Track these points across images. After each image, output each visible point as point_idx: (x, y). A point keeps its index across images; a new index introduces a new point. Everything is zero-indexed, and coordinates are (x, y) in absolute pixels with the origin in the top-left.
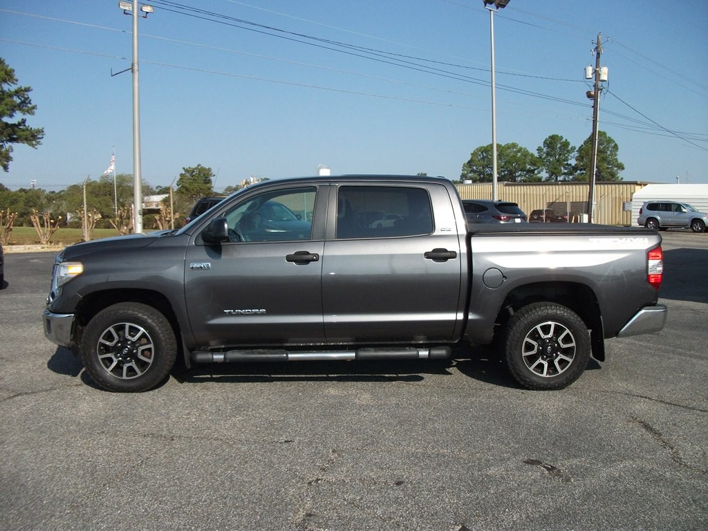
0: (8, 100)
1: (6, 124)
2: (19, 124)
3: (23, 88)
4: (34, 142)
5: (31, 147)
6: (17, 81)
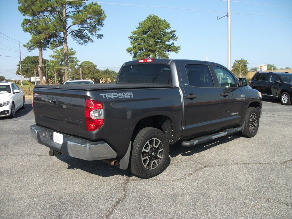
0: (168, 35)
1: (167, 45)
2: (172, 45)
3: (173, 31)
4: (177, 51)
5: (176, 53)
6: (171, 28)
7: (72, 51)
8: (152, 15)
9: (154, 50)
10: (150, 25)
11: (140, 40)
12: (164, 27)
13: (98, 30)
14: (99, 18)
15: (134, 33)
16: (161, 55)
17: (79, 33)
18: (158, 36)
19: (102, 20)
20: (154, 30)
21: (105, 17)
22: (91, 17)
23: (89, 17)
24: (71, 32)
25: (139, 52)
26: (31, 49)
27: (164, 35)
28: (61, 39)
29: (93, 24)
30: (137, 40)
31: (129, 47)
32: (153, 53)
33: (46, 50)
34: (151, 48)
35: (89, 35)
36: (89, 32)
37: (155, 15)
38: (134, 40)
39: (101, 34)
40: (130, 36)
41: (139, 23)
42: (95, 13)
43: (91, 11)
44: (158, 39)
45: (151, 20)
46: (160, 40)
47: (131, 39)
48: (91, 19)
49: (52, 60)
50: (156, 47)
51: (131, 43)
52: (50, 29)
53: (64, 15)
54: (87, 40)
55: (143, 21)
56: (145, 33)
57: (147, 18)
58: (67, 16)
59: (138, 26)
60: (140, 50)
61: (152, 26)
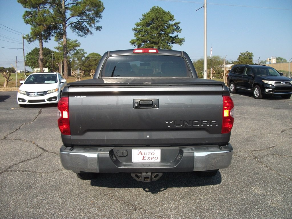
0: (171, 27)
1: (171, 37)
2: (176, 37)
3: (177, 22)
4: (181, 44)
6: (175, 20)
7: (77, 42)
8: (156, 6)
9: (157, 42)
10: (154, 17)
11: (143, 32)
12: (168, 19)
13: (97, 22)
14: (97, 10)
15: (138, 25)
16: (164, 47)
17: (78, 25)
18: (161, 27)
19: (100, 12)
20: (157, 22)
21: (104, 9)
22: (90, 9)
23: (88, 9)
24: (70, 24)
25: (143, 44)
26: (31, 41)
27: (168, 27)
28: (62, 31)
29: (92, 16)
30: (141, 32)
31: (133, 39)
32: (156, 45)
33: (48, 42)
34: (154, 40)
35: (88, 26)
36: (87, 24)
37: (159, 7)
38: (138, 32)
39: (100, 26)
40: (134, 28)
41: (143, 14)
42: (92, 5)
43: (89, 4)
44: (162, 30)
45: (155, 12)
46: (164, 32)
47: (135, 31)
48: (90, 11)
49: (57, 51)
50: (160, 39)
51: (135, 35)
52: (48, 20)
53: (63, 7)
54: (87, 32)
55: (146, 13)
56: (148, 24)
57: (151, 9)
58: (66, 8)
59: (142, 18)
60: (143, 42)
61: (156, 18)
